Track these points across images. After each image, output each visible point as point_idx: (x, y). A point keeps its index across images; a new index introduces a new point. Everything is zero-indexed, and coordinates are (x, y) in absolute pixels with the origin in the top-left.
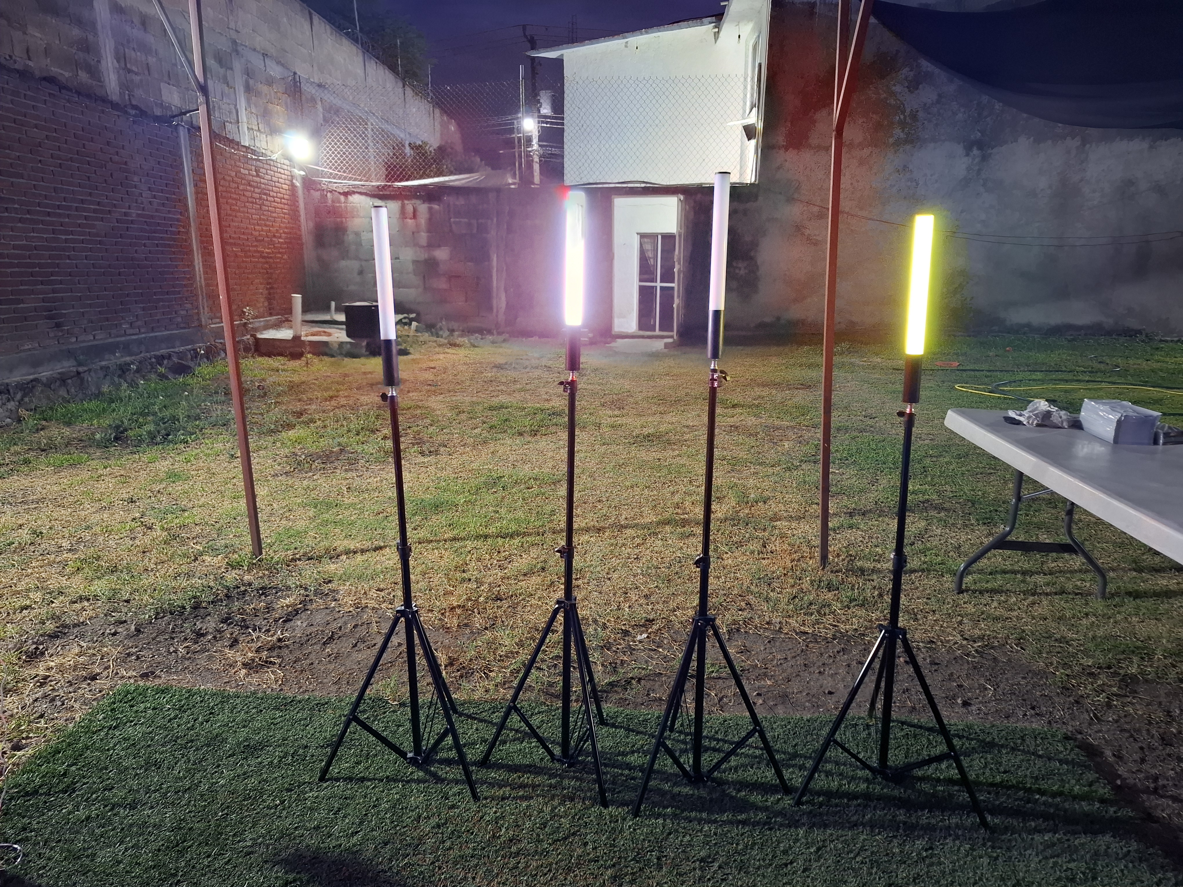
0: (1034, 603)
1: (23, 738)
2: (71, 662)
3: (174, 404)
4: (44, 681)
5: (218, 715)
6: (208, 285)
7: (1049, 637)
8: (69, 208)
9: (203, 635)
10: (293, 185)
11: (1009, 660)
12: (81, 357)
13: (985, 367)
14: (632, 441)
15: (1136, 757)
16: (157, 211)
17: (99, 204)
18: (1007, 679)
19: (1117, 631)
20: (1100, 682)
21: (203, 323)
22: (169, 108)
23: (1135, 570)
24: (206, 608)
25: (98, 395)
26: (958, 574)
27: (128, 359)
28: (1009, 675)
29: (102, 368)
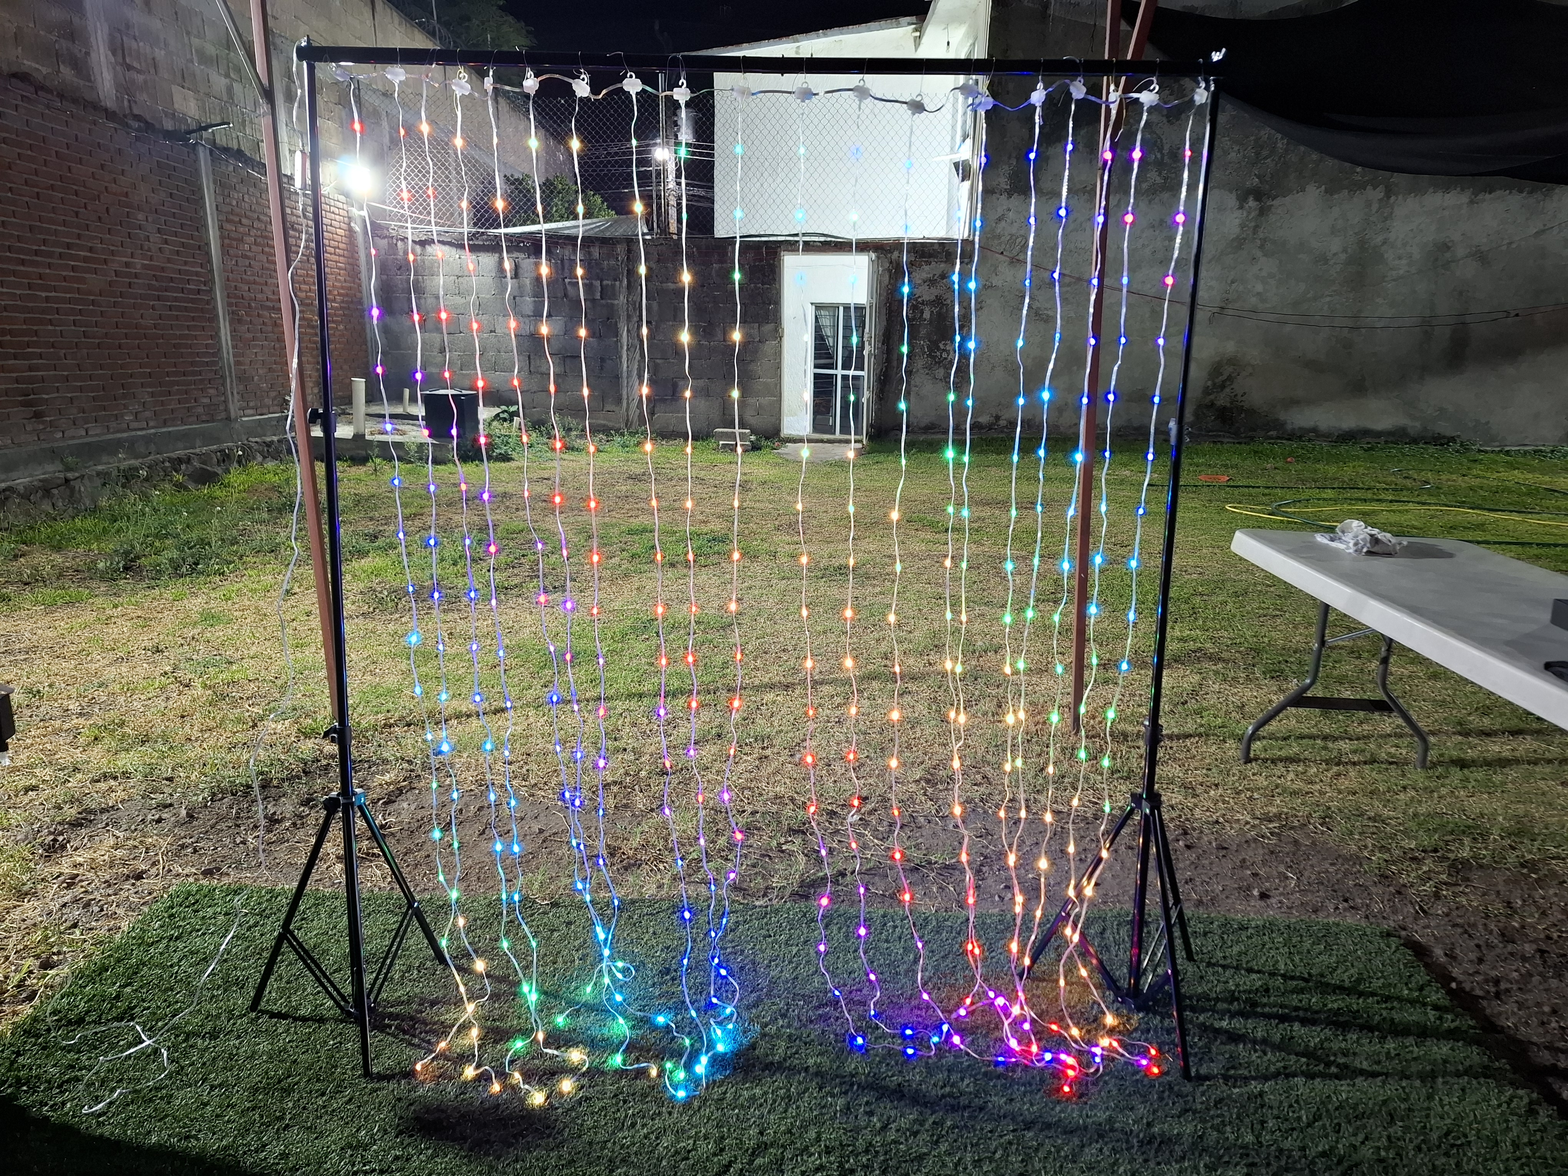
0: (1339, 775)
1: (54, 954)
2: (106, 857)
3: (201, 522)
4: (71, 882)
5: (312, 921)
6: (238, 363)
7: (1361, 815)
8: (50, 255)
9: (278, 821)
10: (350, 230)
11: (1314, 843)
12: (70, 459)
13: (1260, 482)
14: (819, 574)
15: (1473, 956)
16: (169, 261)
17: (91, 250)
18: (1312, 866)
19: (1442, 808)
20: (1425, 868)
21: (233, 415)
22: (184, 120)
23: (1460, 734)
24: (277, 787)
25: (95, 510)
26: (1246, 738)
27: (135, 462)
28: (1314, 861)
29: (98, 474)
